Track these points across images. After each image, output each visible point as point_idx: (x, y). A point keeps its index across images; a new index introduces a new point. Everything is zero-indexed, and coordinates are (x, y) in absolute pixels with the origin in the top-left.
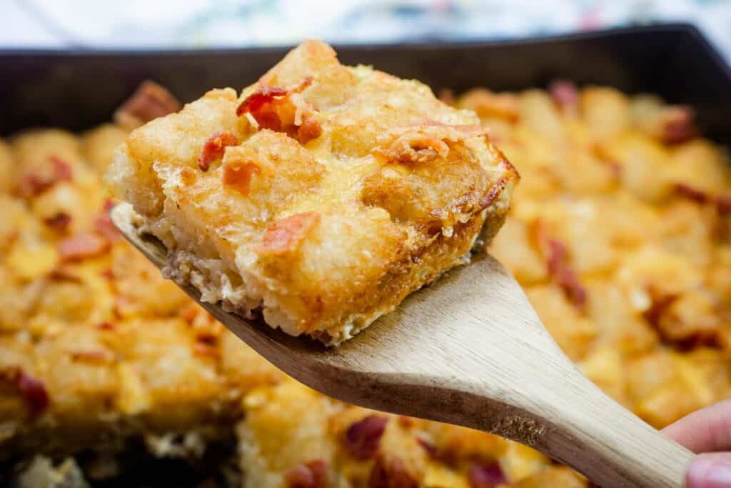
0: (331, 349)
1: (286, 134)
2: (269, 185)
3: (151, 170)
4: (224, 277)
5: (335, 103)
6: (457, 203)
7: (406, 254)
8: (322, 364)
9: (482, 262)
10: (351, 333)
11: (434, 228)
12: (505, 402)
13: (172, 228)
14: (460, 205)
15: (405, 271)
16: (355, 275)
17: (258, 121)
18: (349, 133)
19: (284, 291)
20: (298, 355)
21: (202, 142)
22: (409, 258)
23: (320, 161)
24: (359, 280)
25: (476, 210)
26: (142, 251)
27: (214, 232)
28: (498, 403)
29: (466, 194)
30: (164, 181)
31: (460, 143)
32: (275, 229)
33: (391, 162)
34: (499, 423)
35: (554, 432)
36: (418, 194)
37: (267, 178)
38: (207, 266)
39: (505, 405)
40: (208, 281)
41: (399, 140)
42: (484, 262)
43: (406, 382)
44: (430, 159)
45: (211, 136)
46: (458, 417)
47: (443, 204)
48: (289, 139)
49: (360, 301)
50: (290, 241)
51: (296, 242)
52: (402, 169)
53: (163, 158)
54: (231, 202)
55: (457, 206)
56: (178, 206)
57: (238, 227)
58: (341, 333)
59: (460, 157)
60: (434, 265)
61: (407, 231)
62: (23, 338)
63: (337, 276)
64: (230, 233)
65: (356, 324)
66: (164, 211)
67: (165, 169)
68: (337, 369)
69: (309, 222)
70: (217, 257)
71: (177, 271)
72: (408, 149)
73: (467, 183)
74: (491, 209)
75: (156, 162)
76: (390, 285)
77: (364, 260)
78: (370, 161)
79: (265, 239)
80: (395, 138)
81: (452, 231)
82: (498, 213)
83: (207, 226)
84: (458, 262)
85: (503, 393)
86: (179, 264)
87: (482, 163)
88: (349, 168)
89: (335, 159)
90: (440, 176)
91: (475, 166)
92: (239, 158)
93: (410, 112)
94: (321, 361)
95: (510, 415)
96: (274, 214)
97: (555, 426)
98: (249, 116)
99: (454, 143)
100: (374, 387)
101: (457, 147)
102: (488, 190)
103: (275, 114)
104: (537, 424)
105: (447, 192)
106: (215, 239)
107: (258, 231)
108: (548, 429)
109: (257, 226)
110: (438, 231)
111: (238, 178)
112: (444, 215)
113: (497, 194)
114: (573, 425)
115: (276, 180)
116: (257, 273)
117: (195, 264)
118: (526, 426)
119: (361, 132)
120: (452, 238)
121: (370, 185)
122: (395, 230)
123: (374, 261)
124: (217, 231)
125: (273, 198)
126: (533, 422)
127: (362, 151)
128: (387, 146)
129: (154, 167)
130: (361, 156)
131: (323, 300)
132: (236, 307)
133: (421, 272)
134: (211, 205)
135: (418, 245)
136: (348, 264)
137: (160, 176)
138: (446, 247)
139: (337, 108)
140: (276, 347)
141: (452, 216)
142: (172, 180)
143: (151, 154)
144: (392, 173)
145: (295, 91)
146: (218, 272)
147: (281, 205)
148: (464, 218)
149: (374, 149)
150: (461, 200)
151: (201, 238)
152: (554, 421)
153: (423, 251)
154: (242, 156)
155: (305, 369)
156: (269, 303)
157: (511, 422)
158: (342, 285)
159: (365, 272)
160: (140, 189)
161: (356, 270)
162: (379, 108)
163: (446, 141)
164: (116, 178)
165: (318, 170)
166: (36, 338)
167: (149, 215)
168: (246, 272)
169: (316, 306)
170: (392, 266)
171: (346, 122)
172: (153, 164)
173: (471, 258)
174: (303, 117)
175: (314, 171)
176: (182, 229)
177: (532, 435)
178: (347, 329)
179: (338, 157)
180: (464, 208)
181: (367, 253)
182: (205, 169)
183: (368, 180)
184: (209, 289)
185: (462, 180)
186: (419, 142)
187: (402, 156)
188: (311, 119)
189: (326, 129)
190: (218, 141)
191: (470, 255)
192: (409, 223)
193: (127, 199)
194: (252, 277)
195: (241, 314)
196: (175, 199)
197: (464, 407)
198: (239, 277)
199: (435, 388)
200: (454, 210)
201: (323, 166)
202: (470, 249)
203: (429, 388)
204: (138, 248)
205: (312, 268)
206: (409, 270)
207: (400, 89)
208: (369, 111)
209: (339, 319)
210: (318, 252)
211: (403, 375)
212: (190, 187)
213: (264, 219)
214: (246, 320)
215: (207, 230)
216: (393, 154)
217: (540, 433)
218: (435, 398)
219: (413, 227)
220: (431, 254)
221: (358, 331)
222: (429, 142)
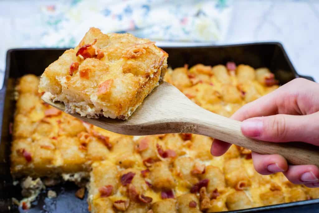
0: (125, 120)
1: (94, 58)
2: (94, 74)
3: (55, 79)
4: (87, 106)
5: (105, 46)
6: (152, 66)
7: (141, 86)
8: (124, 126)
9: (162, 84)
10: (130, 114)
11: (148, 76)
12: (183, 122)
13: (66, 96)
14: (153, 67)
15: (142, 91)
16: (128, 94)
17: (83, 56)
18: (113, 53)
19: (109, 105)
20: (116, 125)
21: (68, 67)
22: (143, 86)
23: (106, 64)
24: (130, 96)
25: (158, 68)
26: (56, 107)
27: (81, 93)
28: (181, 123)
29: (154, 63)
30: (61, 82)
31: (148, 48)
32: (101, 87)
33: (128, 59)
34: (182, 129)
35: (199, 127)
36: (139, 66)
37: (93, 72)
38: (81, 105)
39: (183, 123)
40: (82, 109)
41: (129, 51)
42: (164, 84)
43: (152, 124)
44: (141, 55)
45: (71, 64)
46: (170, 131)
47: (148, 67)
48: (96, 59)
49: (132, 103)
50: (107, 89)
51: (109, 89)
52: (133, 60)
53: (58, 75)
54: (84, 82)
55: (152, 67)
56: (68, 88)
57: (88, 89)
58: (128, 115)
59: (149, 52)
60: (150, 87)
61: (140, 78)
62: (29, 140)
63: (124, 96)
64: (87, 92)
65: (131, 110)
66: (62, 91)
67: (60, 78)
68: (129, 126)
69: (111, 82)
70: (83, 101)
71: (70, 109)
72: (133, 54)
73: (154, 60)
74: (162, 66)
75: (56, 77)
76: (139, 96)
77: (130, 89)
78: (122, 60)
79: (98, 91)
80: (128, 51)
81: (153, 75)
82: (164, 67)
83: (79, 92)
84: (156, 85)
85: (182, 119)
86: (71, 107)
87: (156, 53)
88: (116, 64)
89: (110, 63)
90: (145, 60)
91: (154, 54)
92: (84, 68)
93: (129, 42)
94: (124, 125)
95: (185, 125)
96: (98, 83)
97: (199, 125)
98: (80, 56)
99: (147, 48)
100: (142, 128)
101: (147, 49)
102: (160, 60)
103: (88, 53)
104: (194, 126)
105: (148, 64)
106: (82, 95)
107: (95, 89)
108: (197, 126)
109: (94, 88)
110: (149, 76)
111: (84, 74)
112: (149, 71)
113: (163, 61)
114: (204, 123)
115: (96, 73)
116: (99, 101)
117: (77, 105)
118: (191, 127)
119: (116, 52)
120: (153, 77)
121: (124, 67)
122: (136, 79)
123: (133, 89)
124: (83, 92)
125: (96, 78)
126: (192, 126)
127: (119, 58)
128: (126, 54)
129: (57, 78)
130: (118, 59)
131: (122, 104)
132: (92, 115)
133: (146, 91)
134: (78, 84)
135: (144, 82)
136: (126, 92)
137: (59, 80)
138: (152, 81)
139: (106, 47)
140: (108, 124)
141: (152, 71)
142: (63, 81)
143: (54, 74)
144: (130, 62)
145: (93, 44)
146: (85, 105)
147: (100, 80)
148: (155, 71)
149: (122, 56)
150: (153, 65)
151: (77, 96)
152: (199, 123)
153: (146, 83)
154: (85, 67)
155: (119, 128)
156: (105, 109)
157: (186, 128)
158: (126, 98)
159: (131, 93)
160: (52, 86)
161: (128, 93)
162: (119, 44)
163: (144, 48)
164: (43, 85)
165: (107, 66)
166: (33, 141)
167: (57, 94)
168: (95, 103)
169: (120, 107)
170: (138, 90)
171: (111, 50)
172: (55, 77)
173: (159, 84)
174: (98, 52)
175: (106, 67)
176: (70, 95)
177: (193, 129)
178: (129, 113)
179: (111, 62)
180: (155, 68)
181: (131, 88)
182: (71, 75)
183: (123, 66)
184: (83, 112)
185: (152, 59)
186: (135, 50)
187: (132, 56)
188: (100, 52)
189: (105, 54)
190: (74, 65)
191: (158, 83)
192: (139, 76)
193: (48, 91)
194: (98, 103)
195: (94, 118)
196: (66, 86)
197: (171, 127)
198: (93, 105)
199: (161, 124)
200: (152, 69)
201: (108, 65)
202: (158, 80)
203: (159, 124)
204: (54, 106)
205: (116, 95)
206: (143, 90)
207: (123, 37)
208: (117, 45)
209: (127, 109)
210: (116, 90)
211: (150, 122)
212: (69, 81)
213: (96, 85)
214: (96, 119)
215: (79, 93)
216: (129, 56)
217: (195, 128)
218: (162, 126)
219: (141, 77)
220: (148, 84)
221: (132, 113)
222: (139, 49)
